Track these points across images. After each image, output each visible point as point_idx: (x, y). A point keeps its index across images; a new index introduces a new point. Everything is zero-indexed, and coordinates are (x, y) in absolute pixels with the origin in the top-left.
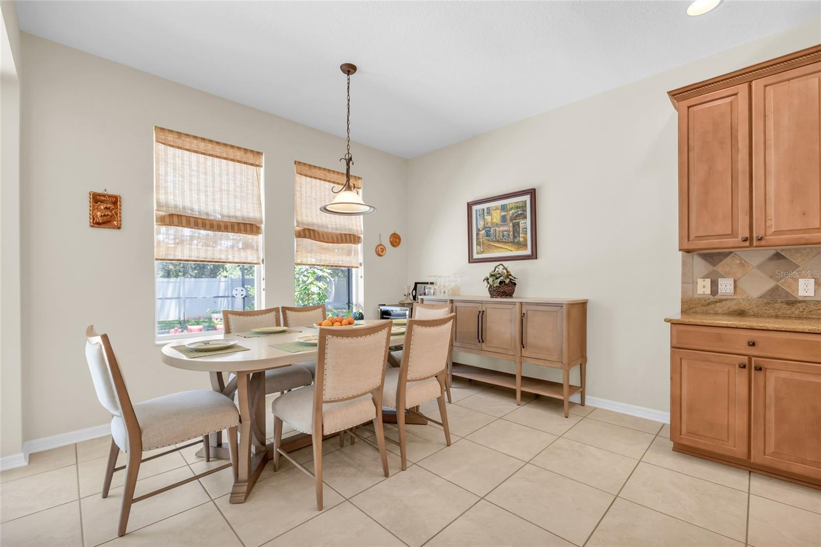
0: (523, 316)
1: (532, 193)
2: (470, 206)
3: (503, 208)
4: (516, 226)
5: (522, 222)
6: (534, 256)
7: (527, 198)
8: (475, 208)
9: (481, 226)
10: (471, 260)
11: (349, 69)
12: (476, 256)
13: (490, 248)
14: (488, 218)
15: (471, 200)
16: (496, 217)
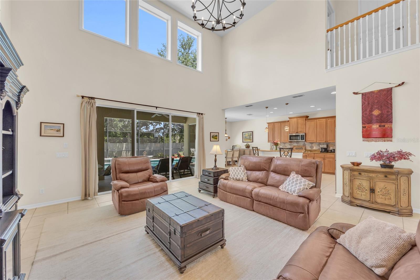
0: (250, 151)
1: (252, 132)
2: (243, 133)
3: (248, 134)
4: (250, 137)
5: (251, 136)
6: (253, 142)
7: (252, 133)
8: (244, 133)
9: (245, 136)
10: (243, 142)
11: (226, 118)
12: (244, 141)
13: (246, 140)
14: (246, 135)
15: (243, 132)
16: (247, 135)
